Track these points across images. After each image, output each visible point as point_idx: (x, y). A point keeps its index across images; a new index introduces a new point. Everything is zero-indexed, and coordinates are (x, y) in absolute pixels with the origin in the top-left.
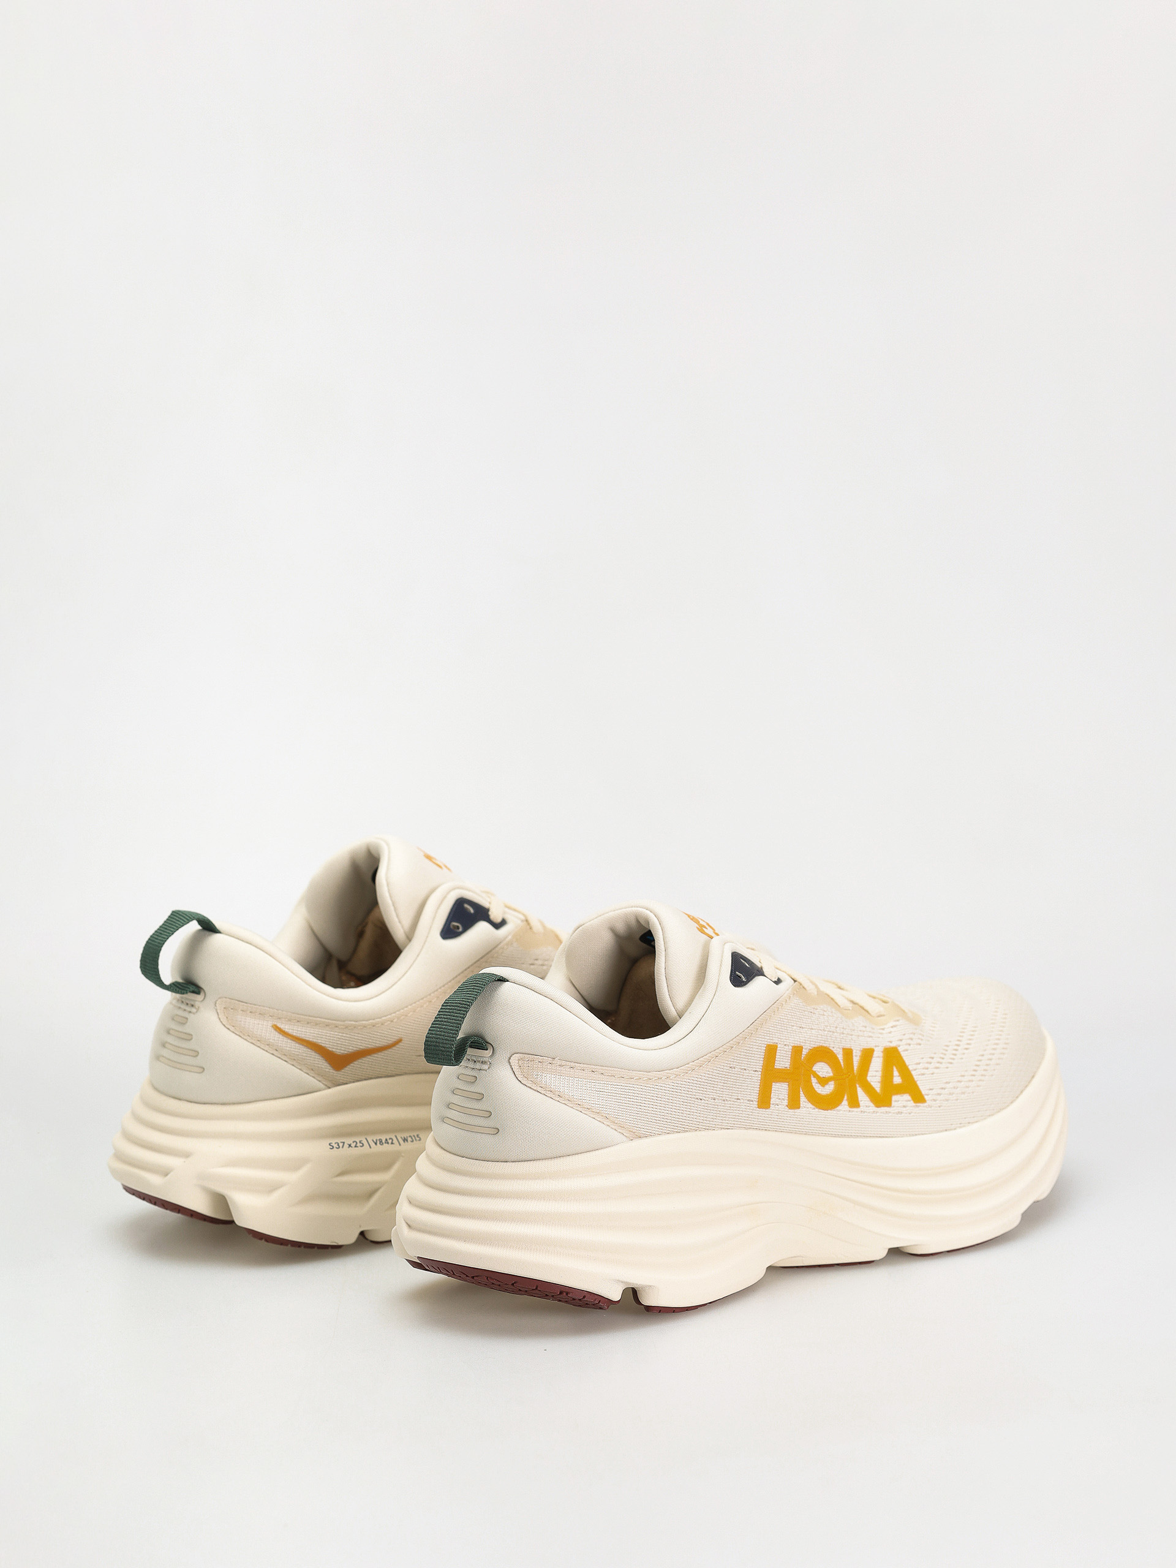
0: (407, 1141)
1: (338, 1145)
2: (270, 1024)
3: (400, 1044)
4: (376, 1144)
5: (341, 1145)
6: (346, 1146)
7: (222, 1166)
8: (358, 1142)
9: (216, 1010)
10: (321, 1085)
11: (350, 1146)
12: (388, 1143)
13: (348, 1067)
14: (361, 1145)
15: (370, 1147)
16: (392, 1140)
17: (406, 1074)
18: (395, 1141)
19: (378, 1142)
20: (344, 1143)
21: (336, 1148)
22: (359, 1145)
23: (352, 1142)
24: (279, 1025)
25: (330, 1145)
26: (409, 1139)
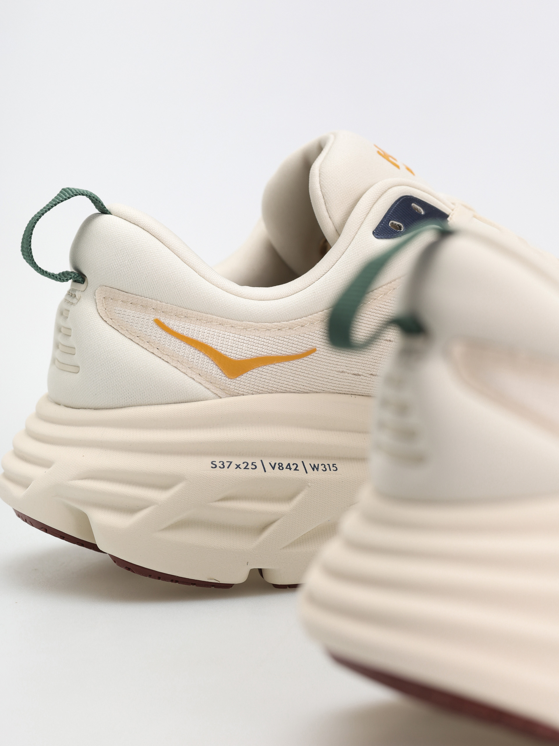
0: (317, 469)
1: (223, 464)
2: (153, 317)
3: (314, 354)
4: (273, 468)
5: (226, 465)
6: (233, 466)
7: (82, 479)
8: (250, 464)
9: (95, 300)
10: (209, 393)
11: (238, 466)
12: (290, 469)
13: (245, 375)
14: (254, 467)
15: (265, 471)
16: (297, 466)
17: (324, 392)
18: (300, 467)
19: (277, 466)
20: (231, 462)
21: (220, 467)
22: (250, 466)
23: (241, 463)
24: (162, 320)
25: (212, 463)
26: (321, 468)
